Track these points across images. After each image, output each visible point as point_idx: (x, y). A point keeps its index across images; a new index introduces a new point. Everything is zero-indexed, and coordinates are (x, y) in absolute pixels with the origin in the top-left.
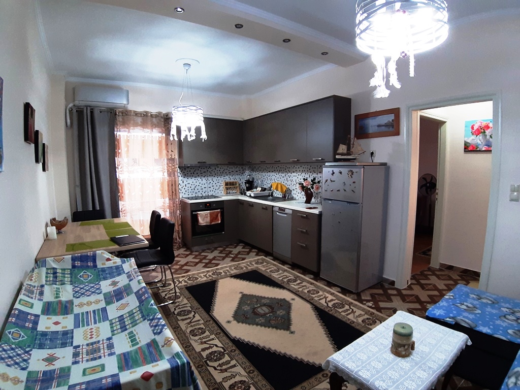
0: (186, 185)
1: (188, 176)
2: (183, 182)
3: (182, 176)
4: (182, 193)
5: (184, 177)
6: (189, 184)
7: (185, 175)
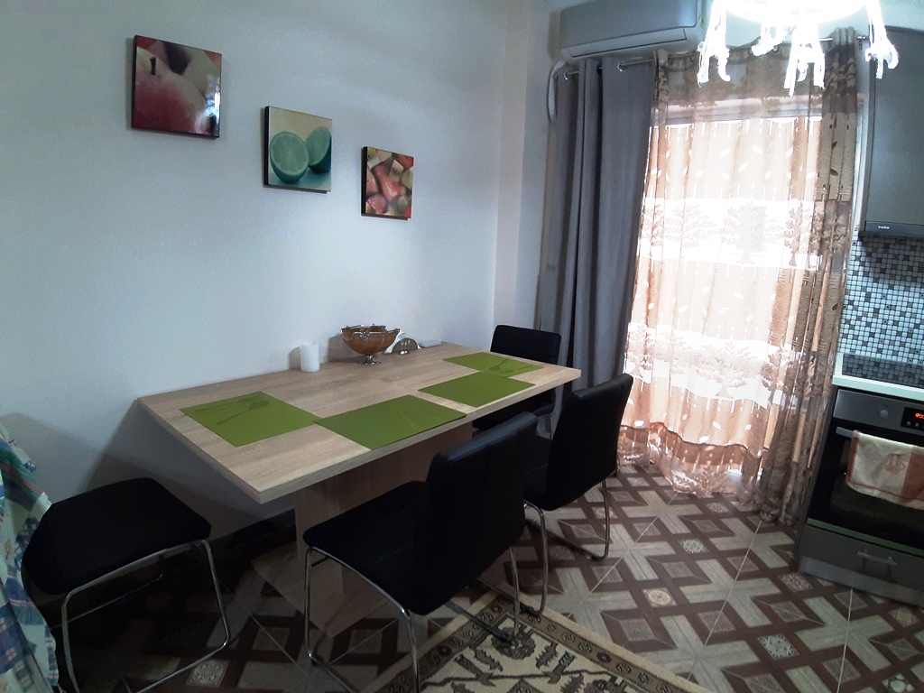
0: (876, 311)
1: (893, 277)
2: (868, 298)
3: (866, 274)
4: (855, 337)
5: (876, 280)
6: (890, 307)
7: (883, 271)
